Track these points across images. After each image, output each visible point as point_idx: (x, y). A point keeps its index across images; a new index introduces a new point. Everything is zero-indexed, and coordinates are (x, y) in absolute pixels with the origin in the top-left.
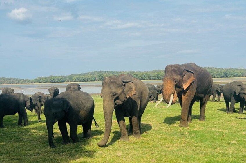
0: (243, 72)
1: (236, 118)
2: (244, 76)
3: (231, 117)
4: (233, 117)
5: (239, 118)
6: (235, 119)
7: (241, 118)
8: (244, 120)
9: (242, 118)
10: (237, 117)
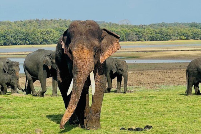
0: (129, 31)
1: (122, 129)
2: (129, 40)
3: (113, 128)
4: (115, 128)
5: (129, 129)
6: (120, 131)
7: (133, 130)
8: (137, 132)
9: (134, 128)
10: (124, 127)
